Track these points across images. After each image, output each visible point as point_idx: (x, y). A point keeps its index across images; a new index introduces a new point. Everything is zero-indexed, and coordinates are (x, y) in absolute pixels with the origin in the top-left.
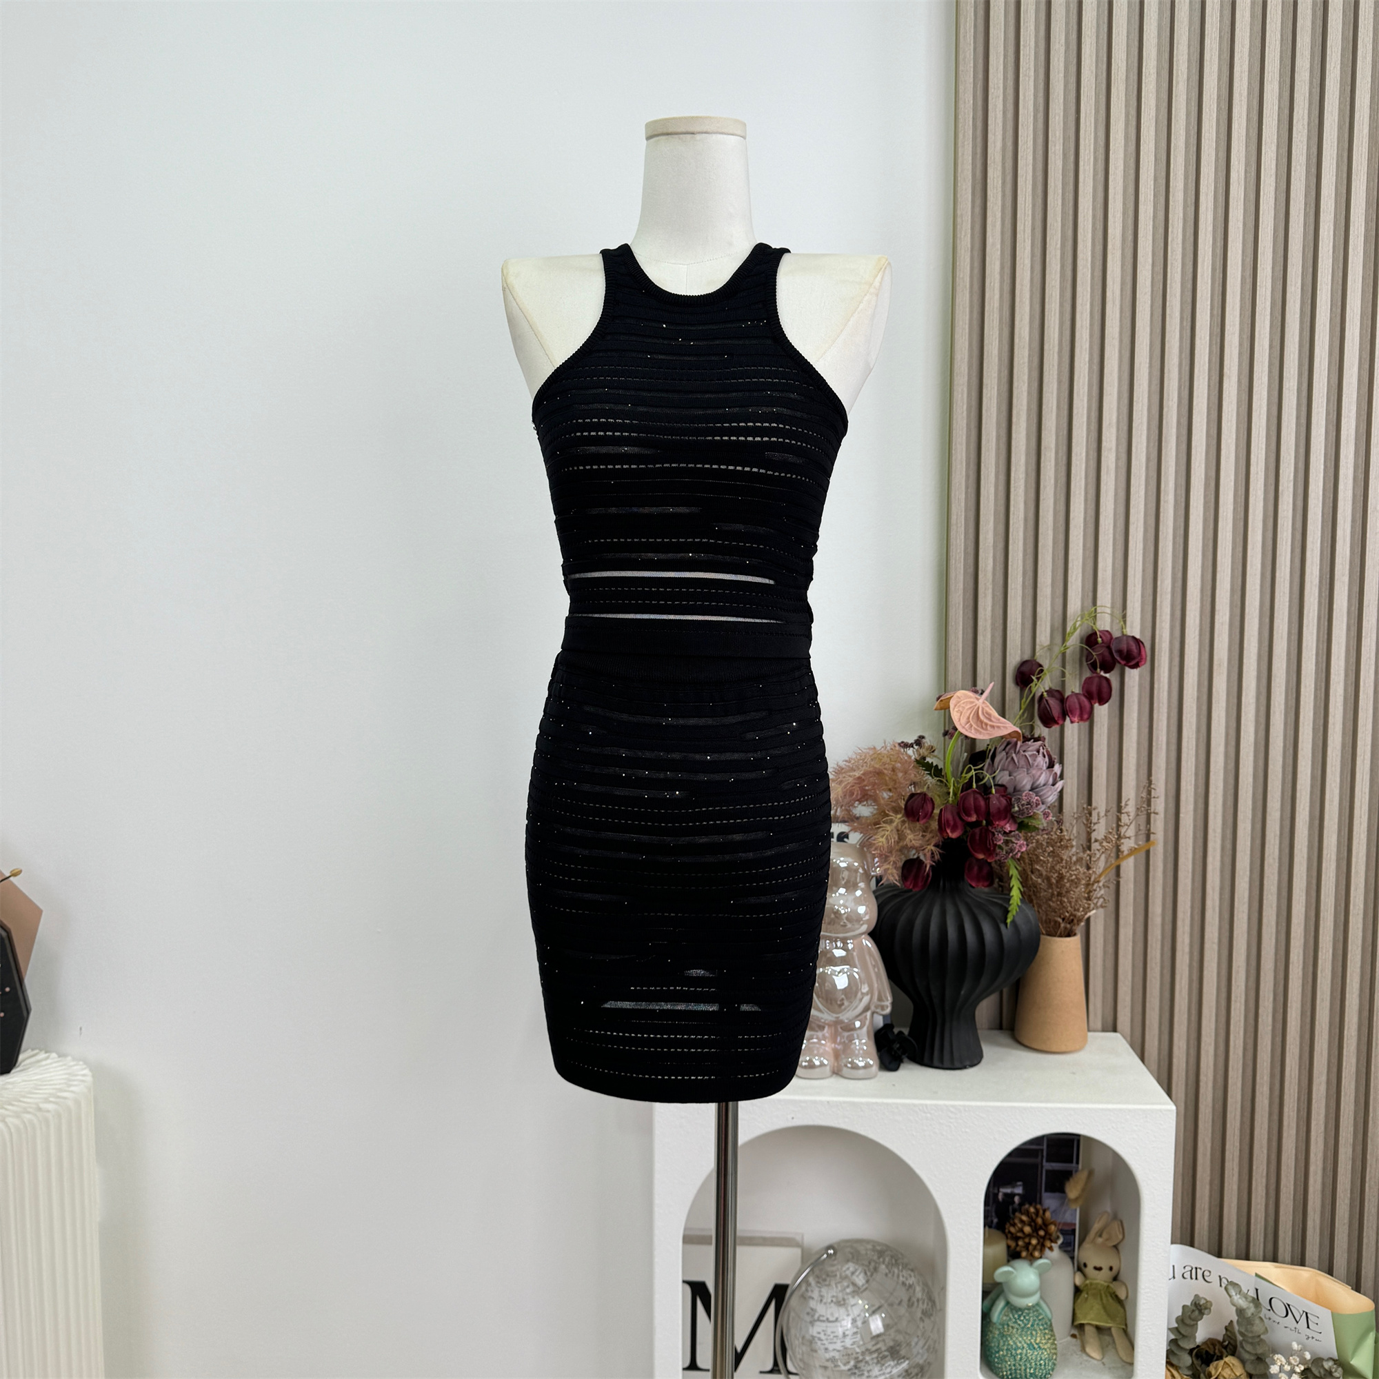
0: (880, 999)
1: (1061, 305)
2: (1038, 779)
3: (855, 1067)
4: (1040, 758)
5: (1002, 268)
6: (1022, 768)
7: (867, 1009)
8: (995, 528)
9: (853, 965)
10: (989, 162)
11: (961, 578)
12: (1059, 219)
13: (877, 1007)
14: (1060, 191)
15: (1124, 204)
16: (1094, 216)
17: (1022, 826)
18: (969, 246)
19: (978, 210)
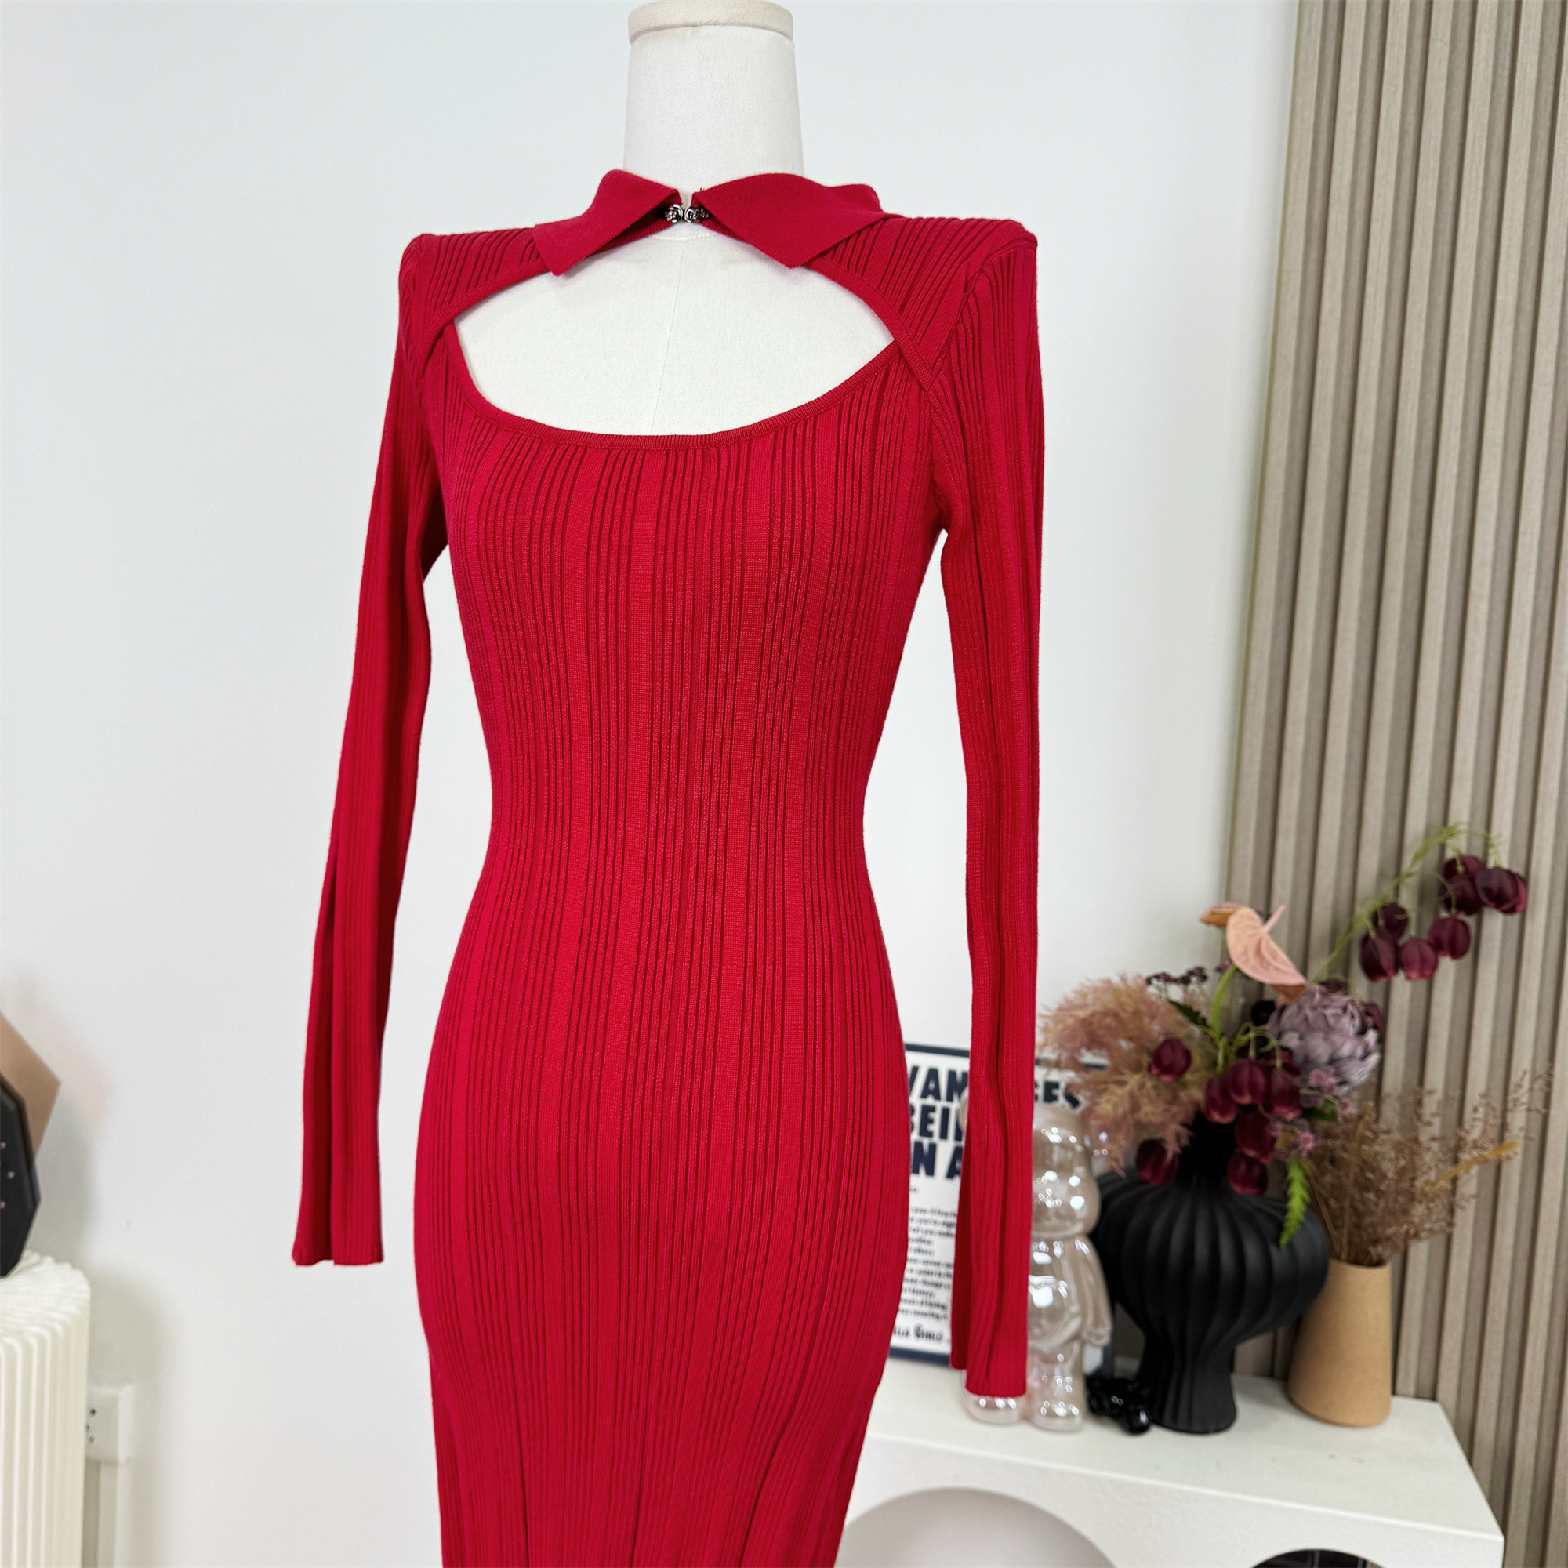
0: (1097, 1323)
1: (1422, 396)
2: (1339, 1049)
3: (1051, 1414)
4: (1346, 1021)
5: (1341, 345)
6: (1319, 1029)
7: (1076, 1337)
8: (1311, 694)
9: (1059, 1277)
10: (1332, 201)
11: (1258, 758)
12: (1427, 281)
13: (1090, 1334)
14: (1430, 242)
15: (1523, 262)
16: (1477, 277)
17: (1311, 1114)
18: (1296, 312)
19: (1313, 267)
